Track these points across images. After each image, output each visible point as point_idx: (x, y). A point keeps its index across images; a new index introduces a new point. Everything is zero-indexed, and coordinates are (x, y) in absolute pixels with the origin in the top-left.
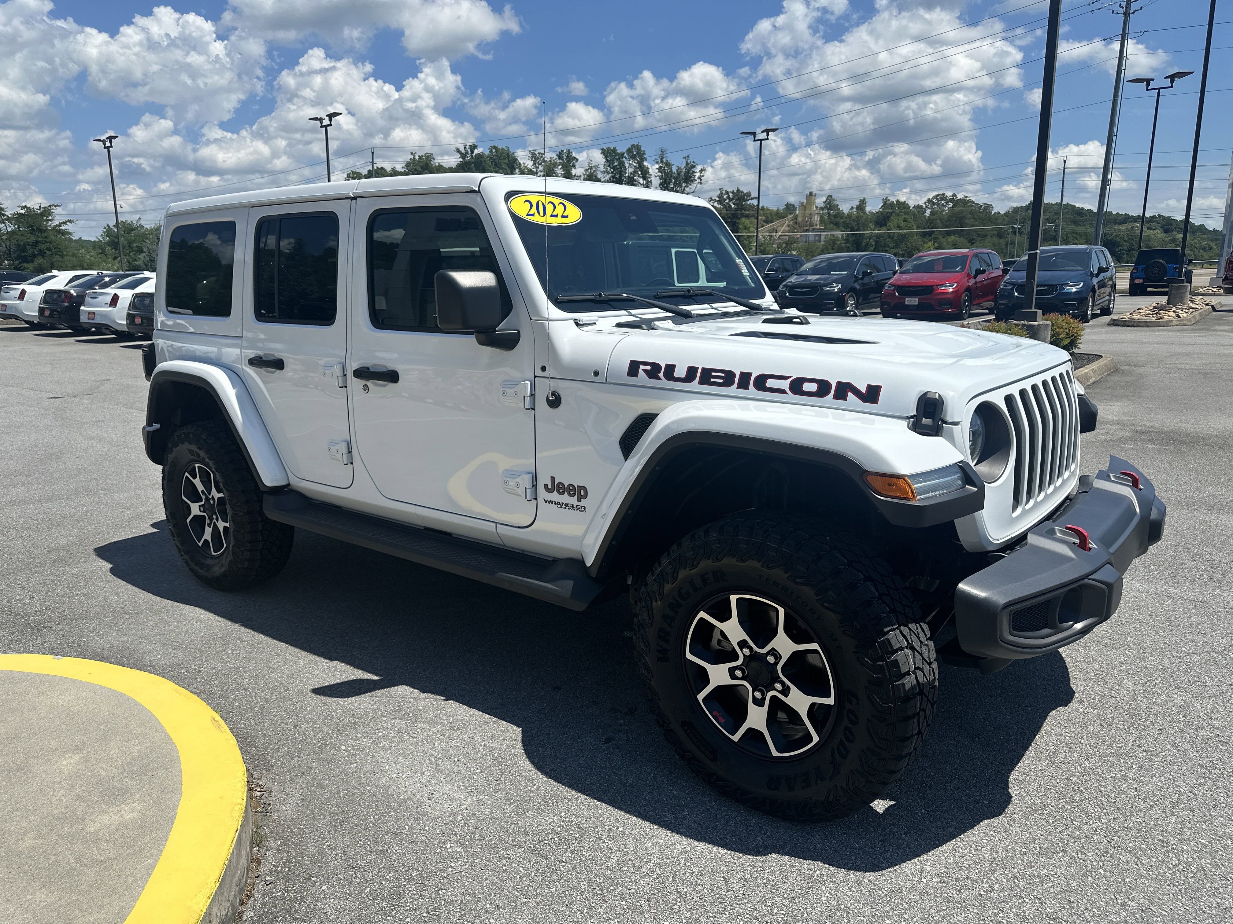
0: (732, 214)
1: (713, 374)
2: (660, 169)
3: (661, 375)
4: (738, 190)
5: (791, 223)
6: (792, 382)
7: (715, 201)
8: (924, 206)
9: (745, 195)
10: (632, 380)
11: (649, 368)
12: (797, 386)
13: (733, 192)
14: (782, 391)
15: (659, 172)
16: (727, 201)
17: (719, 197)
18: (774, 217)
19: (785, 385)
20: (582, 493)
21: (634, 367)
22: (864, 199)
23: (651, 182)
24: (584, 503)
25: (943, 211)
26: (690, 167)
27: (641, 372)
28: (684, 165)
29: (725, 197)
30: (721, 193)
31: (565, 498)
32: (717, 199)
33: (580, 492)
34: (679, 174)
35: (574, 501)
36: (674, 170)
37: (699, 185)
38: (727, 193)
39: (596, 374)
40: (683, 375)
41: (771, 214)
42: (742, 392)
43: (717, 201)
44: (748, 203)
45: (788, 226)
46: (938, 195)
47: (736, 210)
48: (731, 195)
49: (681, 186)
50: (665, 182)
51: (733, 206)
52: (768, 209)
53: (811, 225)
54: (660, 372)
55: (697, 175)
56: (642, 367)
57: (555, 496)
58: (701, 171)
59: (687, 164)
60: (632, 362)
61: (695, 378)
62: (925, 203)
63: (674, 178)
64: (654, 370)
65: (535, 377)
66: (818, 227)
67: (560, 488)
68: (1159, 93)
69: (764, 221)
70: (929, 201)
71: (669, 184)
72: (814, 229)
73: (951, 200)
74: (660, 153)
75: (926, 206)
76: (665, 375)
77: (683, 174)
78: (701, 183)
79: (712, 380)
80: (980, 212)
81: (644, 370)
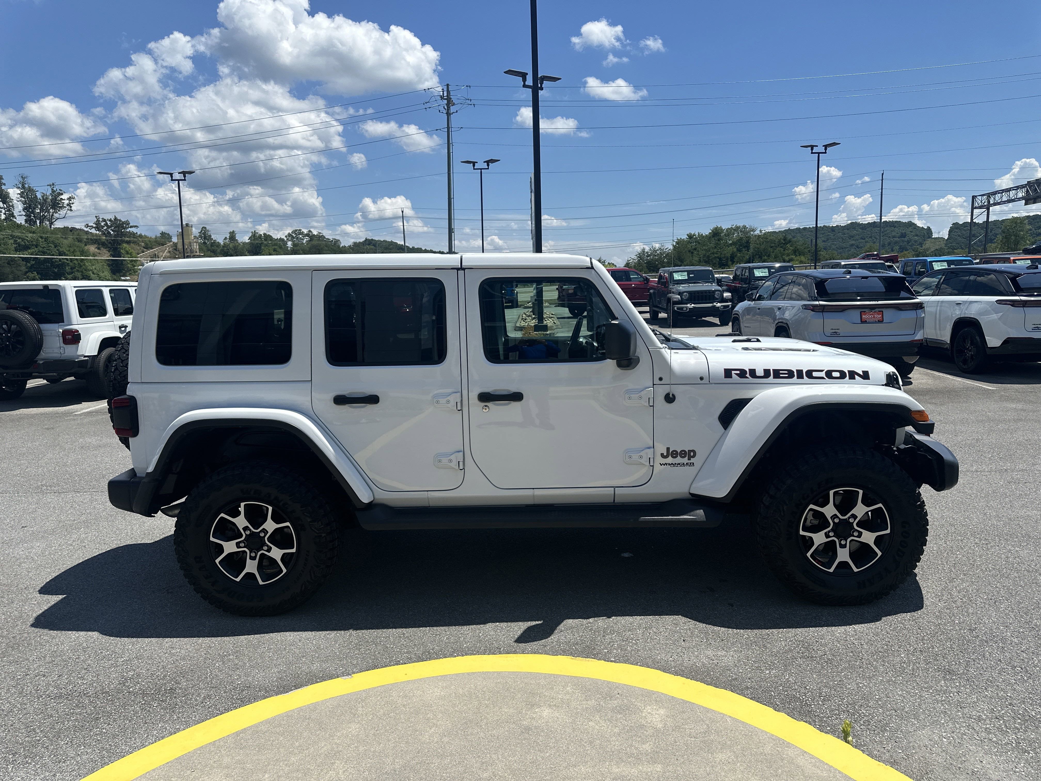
0: (112, 240)
1: (781, 372)
2: (22, 194)
3: (748, 375)
4: (116, 219)
5: (171, 249)
6: (826, 372)
7: (92, 227)
8: (285, 239)
9: (123, 223)
10: (728, 380)
11: (738, 372)
12: (829, 374)
13: (110, 220)
14: (823, 378)
15: (21, 197)
16: (105, 228)
17: (96, 224)
18: (153, 244)
19: (823, 374)
20: (692, 454)
21: (728, 373)
22: (233, 231)
23: (13, 206)
24: (692, 460)
25: (303, 243)
26: (56, 195)
27: (734, 375)
28: (50, 191)
29: (103, 224)
30: (98, 221)
31: (679, 460)
32: (94, 226)
33: (691, 454)
34: (45, 200)
35: (685, 460)
36: (39, 196)
37: (68, 212)
38: (104, 220)
39: (702, 379)
40: (762, 374)
41: (150, 241)
42: (800, 381)
43: (95, 228)
44: (128, 230)
45: (170, 252)
46: (296, 230)
47: (115, 236)
48: (109, 222)
49: (49, 212)
50: (30, 207)
51: (112, 233)
52: (146, 237)
53: (192, 251)
54: (746, 374)
55: (66, 202)
56: (733, 372)
57: (670, 460)
58: (69, 199)
59: (53, 191)
60: (725, 370)
61: (770, 375)
62: (286, 236)
63: (40, 204)
64: (742, 373)
65: (654, 384)
66: (198, 254)
67: (674, 454)
68: (481, 172)
69: (144, 248)
70: (289, 235)
71: (35, 209)
72: (194, 255)
73: (307, 235)
74: (21, 179)
75: (287, 239)
76: (750, 375)
77: (49, 200)
78: (71, 210)
79: (781, 375)
80: (332, 246)
81: (736, 374)
